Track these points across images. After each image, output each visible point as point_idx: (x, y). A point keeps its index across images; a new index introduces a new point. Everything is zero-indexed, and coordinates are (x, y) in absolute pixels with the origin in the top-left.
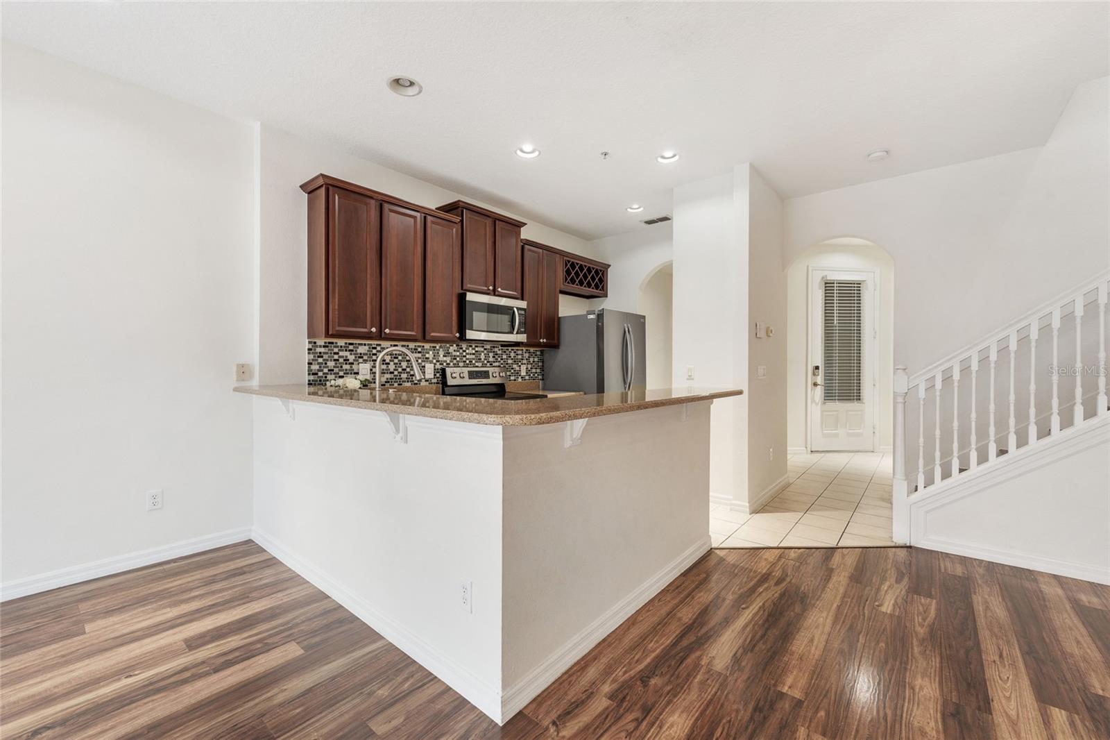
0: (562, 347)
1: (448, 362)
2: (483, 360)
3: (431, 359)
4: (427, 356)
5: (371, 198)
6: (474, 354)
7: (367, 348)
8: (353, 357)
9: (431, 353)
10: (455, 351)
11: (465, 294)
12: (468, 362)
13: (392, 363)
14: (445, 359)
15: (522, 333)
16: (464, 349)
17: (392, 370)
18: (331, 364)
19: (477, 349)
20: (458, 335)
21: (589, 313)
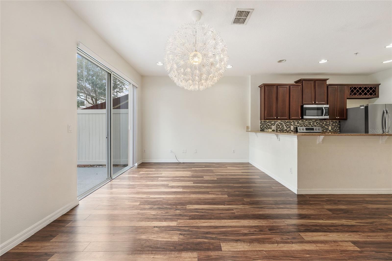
0: (348, 120)
1: (299, 125)
2: (312, 125)
3: (293, 124)
4: (291, 124)
5: (275, 85)
6: (308, 123)
7: (274, 122)
8: (270, 124)
9: (293, 123)
10: (301, 122)
11: (303, 105)
12: (306, 125)
13: (281, 126)
14: (297, 124)
15: (327, 115)
16: (304, 121)
17: (281, 128)
18: (265, 126)
19: (309, 121)
20: (301, 117)
21: (361, 106)
